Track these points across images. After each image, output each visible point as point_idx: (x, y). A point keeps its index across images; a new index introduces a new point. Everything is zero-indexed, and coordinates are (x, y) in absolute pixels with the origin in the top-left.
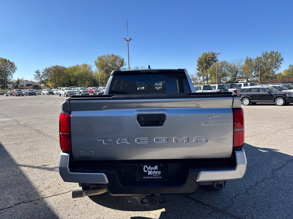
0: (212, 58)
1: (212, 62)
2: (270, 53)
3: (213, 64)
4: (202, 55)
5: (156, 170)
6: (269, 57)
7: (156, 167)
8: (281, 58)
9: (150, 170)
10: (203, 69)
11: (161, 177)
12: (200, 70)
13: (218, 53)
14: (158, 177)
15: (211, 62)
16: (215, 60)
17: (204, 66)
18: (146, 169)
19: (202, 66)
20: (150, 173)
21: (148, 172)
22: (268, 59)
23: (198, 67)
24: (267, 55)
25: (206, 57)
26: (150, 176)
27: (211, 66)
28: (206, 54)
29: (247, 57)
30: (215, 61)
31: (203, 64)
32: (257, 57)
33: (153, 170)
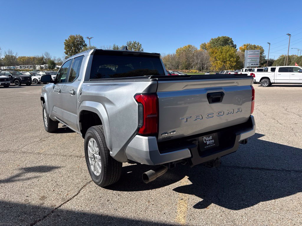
0: (81, 41)
1: (81, 47)
2: (133, 43)
3: (82, 48)
4: (69, 38)
5: (211, 140)
6: (133, 47)
7: (211, 138)
8: (141, 49)
9: (208, 140)
10: (72, 53)
11: (214, 145)
12: (69, 53)
13: (91, 38)
14: (213, 145)
15: (79, 47)
16: (84, 44)
17: (73, 50)
18: (205, 140)
19: (70, 50)
20: (208, 143)
21: (206, 142)
22: (131, 48)
23: (65, 51)
24: (131, 45)
25: (74, 41)
26: (209, 145)
27: (80, 51)
28: (74, 37)
29: (114, 45)
30: (84, 46)
31: (71, 48)
32: (122, 45)
33: (209, 140)
